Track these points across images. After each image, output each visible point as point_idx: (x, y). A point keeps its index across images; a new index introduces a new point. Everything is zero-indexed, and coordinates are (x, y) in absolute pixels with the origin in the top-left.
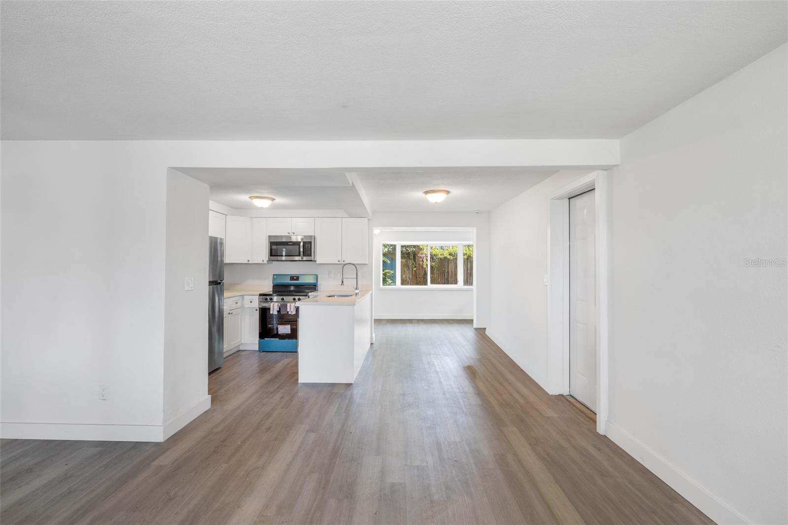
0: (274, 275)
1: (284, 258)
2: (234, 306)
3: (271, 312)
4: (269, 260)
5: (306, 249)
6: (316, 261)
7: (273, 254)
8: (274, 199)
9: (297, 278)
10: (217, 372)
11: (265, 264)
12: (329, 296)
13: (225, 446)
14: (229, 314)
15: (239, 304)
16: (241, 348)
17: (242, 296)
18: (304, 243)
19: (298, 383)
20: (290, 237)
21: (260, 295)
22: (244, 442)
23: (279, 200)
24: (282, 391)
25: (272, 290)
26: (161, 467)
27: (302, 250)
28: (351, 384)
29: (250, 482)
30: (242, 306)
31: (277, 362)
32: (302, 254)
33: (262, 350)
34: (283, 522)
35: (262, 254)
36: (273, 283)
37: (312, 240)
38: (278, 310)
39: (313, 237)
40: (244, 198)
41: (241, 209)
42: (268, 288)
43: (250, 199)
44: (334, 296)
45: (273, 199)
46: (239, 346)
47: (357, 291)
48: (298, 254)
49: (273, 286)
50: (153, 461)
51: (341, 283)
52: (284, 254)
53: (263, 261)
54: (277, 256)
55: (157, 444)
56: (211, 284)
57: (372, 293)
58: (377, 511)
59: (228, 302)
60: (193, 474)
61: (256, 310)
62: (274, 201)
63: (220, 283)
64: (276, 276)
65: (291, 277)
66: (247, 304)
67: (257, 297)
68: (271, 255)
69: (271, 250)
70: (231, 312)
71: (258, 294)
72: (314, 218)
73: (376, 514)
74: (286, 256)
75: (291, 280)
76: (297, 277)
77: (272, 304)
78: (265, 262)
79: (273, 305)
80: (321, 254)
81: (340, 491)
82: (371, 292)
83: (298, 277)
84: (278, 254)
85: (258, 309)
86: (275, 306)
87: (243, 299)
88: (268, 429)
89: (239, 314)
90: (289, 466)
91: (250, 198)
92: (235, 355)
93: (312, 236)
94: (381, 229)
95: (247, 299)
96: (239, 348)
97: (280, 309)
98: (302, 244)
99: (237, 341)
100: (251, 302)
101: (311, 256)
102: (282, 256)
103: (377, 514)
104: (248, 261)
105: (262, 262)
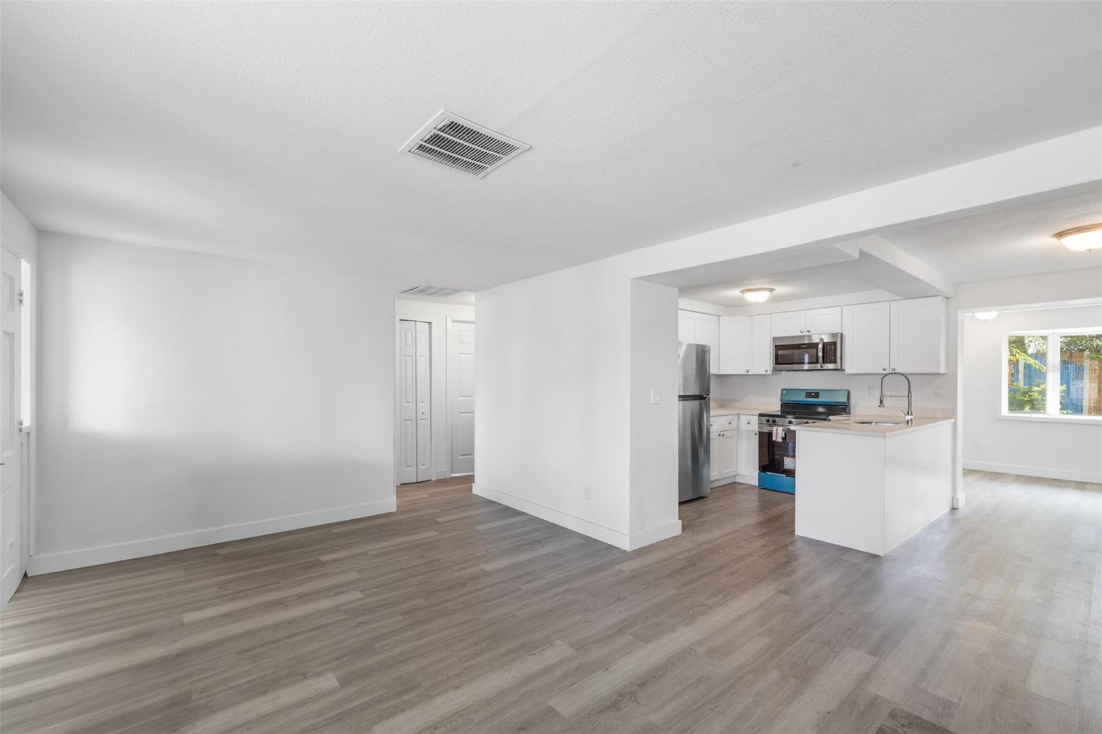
0: (783, 390)
1: (806, 367)
2: (727, 427)
3: (774, 439)
4: (775, 370)
5: (829, 353)
6: (844, 370)
7: (780, 362)
8: (774, 290)
9: (817, 395)
10: (702, 500)
11: (768, 375)
12: (862, 423)
13: (682, 574)
14: (720, 435)
15: (734, 425)
16: (738, 480)
17: (738, 415)
18: (824, 344)
19: (794, 534)
20: (810, 337)
21: (761, 415)
22: (702, 577)
23: (780, 290)
24: (767, 538)
25: (779, 409)
26: (620, 571)
27: (820, 354)
28: (879, 556)
29: (692, 615)
30: (738, 428)
31: (778, 504)
32: (821, 360)
33: (762, 485)
34: (709, 664)
35: (763, 362)
36: (781, 401)
37: (837, 339)
38: (784, 436)
39: (839, 335)
40: (734, 293)
41: (736, 307)
42: (775, 407)
43: (741, 294)
44: (870, 423)
45: (771, 290)
46: (736, 476)
47: (908, 418)
48: (815, 361)
49: (782, 405)
50: (618, 564)
51: (879, 404)
52: (807, 360)
53: (766, 371)
54: (793, 364)
55: (624, 552)
56: (681, 399)
57: (955, 424)
58: (832, 712)
59: (718, 421)
60: (644, 587)
61: (756, 434)
62: (774, 292)
63: (706, 398)
64: (785, 392)
65: (807, 393)
66: (744, 426)
67: (757, 417)
68: (777, 362)
69: (777, 357)
70: (722, 434)
71: (758, 414)
72: (841, 306)
73: (829, 713)
74: (809, 363)
75: (806, 397)
76: (815, 393)
77: (775, 428)
78: (769, 372)
79: (777, 430)
80: (854, 360)
81: (791, 668)
82: (953, 420)
83: (818, 393)
84: (795, 362)
85: (758, 433)
86: (779, 431)
87: (739, 420)
88: (732, 573)
89: (733, 437)
90: (740, 617)
91: (741, 291)
92: (728, 486)
93: (837, 334)
94: (1001, 310)
95: (744, 419)
96: (735, 479)
97: (785, 434)
98: (820, 346)
99: (732, 470)
100: (749, 423)
101: (835, 362)
102: (804, 363)
103: (830, 715)
104: (748, 371)
105: (765, 373)
